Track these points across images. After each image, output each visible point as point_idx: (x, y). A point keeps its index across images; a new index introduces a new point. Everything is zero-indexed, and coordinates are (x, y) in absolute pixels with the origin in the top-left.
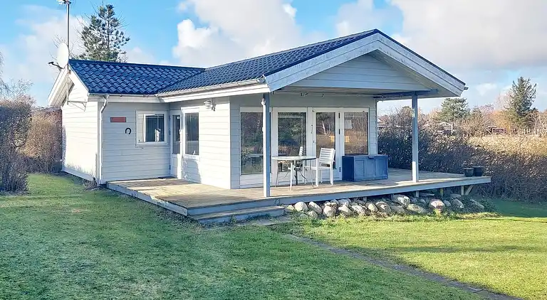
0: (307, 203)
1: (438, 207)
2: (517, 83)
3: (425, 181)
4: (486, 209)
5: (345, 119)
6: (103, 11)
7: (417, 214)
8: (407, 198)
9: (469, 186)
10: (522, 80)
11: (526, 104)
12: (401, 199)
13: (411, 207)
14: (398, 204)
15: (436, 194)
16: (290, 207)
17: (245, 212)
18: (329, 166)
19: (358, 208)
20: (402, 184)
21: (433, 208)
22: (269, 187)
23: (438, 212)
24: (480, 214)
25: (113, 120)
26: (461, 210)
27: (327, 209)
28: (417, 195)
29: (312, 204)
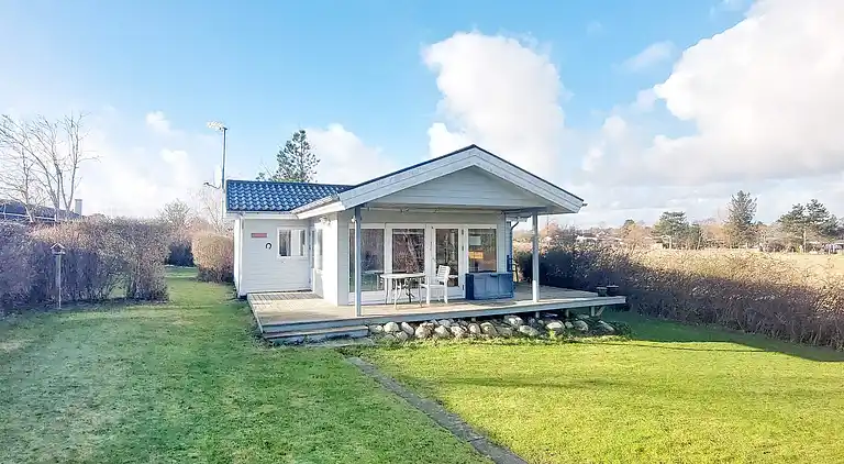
0: (399, 324)
1: (554, 330)
2: (736, 197)
3: (548, 301)
4: (616, 332)
5: (470, 235)
6: (296, 135)
7: (527, 336)
8: (519, 319)
9: (601, 306)
10: (741, 194)
11: (747, 218)
12: (512, 321)
13: (522, 329)
14: (509, 325)
15: (560, 315)
16: (379, 328)
17: (321, 331)
18: (442, 283)
19: (457, 330)
20: (519, 304)
21: (548, 330)
22: (360, 305)
23: (552, 334)
24: (604, 337)
25: (254, 235)
26: (583, 332)
27: (420, 330)
28: (537, 316)
29: (404, 325)
